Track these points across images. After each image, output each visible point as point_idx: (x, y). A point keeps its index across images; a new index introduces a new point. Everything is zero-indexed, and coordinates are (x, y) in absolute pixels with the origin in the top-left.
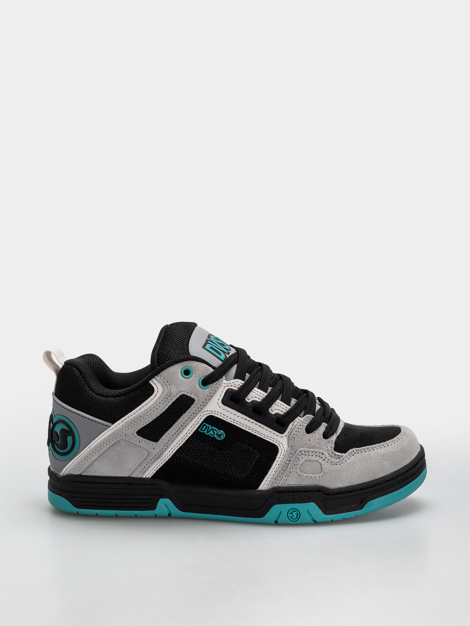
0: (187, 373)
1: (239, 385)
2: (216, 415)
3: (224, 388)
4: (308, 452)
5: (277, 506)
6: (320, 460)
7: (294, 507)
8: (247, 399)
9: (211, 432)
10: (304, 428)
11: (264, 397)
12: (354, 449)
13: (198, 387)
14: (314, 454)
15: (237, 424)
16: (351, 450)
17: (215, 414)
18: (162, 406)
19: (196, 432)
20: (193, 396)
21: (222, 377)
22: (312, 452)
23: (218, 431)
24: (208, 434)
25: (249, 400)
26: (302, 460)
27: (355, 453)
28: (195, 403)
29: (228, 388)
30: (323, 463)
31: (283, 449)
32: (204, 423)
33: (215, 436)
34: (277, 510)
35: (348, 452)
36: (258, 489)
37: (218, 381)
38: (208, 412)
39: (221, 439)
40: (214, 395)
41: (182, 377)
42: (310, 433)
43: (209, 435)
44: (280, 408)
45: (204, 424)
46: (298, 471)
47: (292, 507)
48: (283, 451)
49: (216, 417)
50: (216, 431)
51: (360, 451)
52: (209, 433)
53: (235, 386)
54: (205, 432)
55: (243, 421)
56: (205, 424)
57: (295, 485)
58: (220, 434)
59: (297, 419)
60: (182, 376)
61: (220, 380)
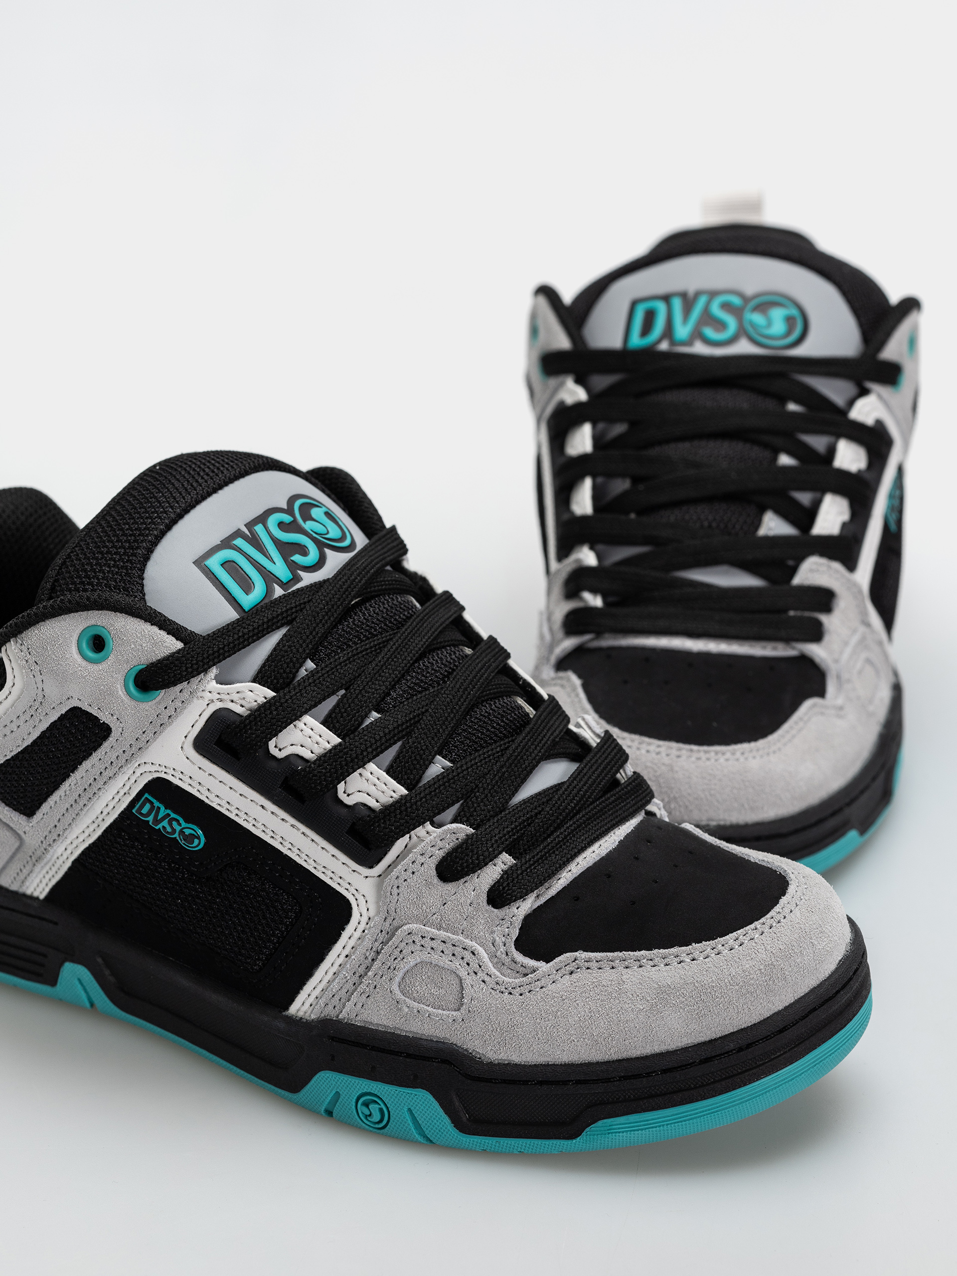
0: (98, 644)
1: (256, 701)
2: (176, 781)
3: (208, 705)
4: (432, 939)
5: (328, 1075)
6: (463, 973)
7: (372, 1089)
8: (276, 747)
9: (165, 823)
10: (432, 864)
11: (329, 747)
12: (578, 954)
13: (120, 693)
14: (449, 949)
15: (237, 815)
16: (567, 956)
17: (173, 775)
18: (26, 728)
19: (126, 814)
20: (104, 717)
21: (206, 671)
22: (444, 942)
23: (184, 824)
24: (157, 828)
25: (280, 750)
26: (411, 961)
27: (576, 967)
28: (112, 739)
29: (219, 705)
30: (468, 981)
31: (364, 912)
32: (146, 795)
33: (176, 835)
34: (328, 1086)
35: (557, 960)
36: (286, 1013)
37: (188, 683)
38: (153, 766)
39: (194, 849)
40: (170, 724)
41: (80, 656)
42: (451, 881)
43: (159, 829)
44: (372, 789)
45: (146, 798)
46: (395, 987)
47: (367, 1089)
48: (364, 919)
49: (177, 787)
50: (180, 824)
51: (596, 964)
52: (160, 826)
53: (244, 703)
54: (150, 819)
55: (255, 811)
56: (150, 798)
57: (385, 1026)
58: (191, 834)
59: (420, 831)
60: (80, 652)
61: (195, 681)
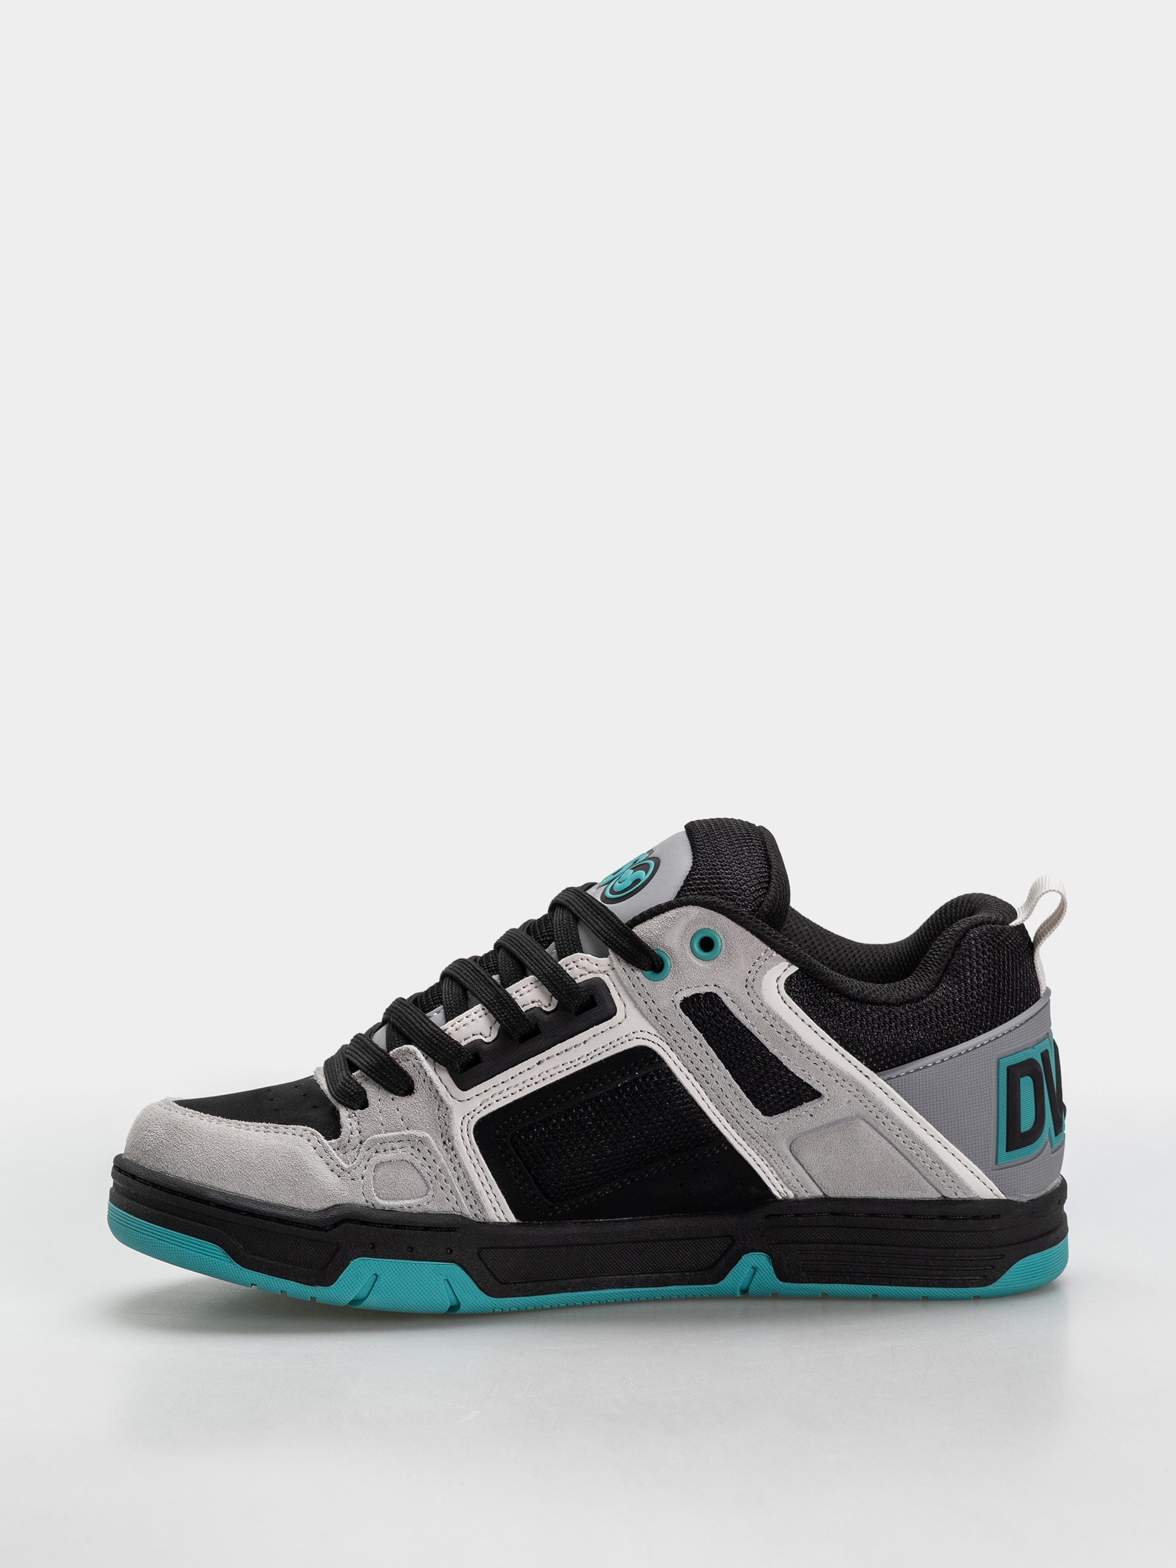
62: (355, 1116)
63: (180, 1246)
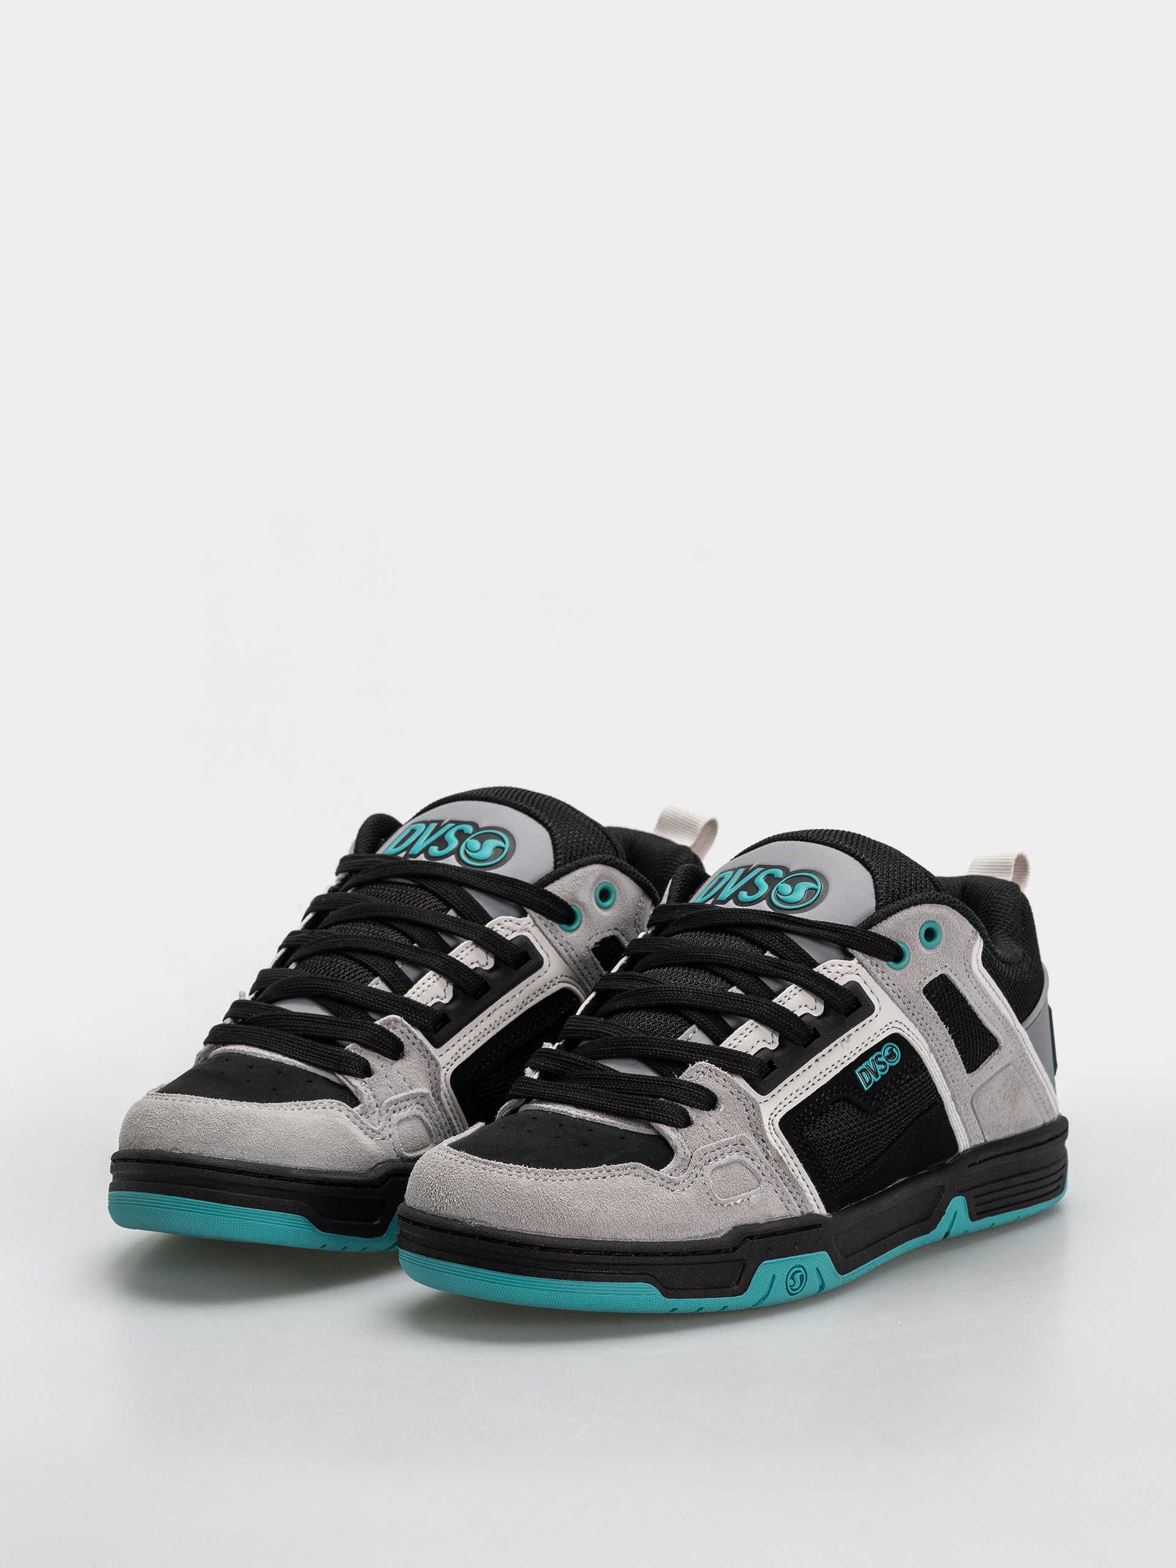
62: (366, 1083)
63: (268, 1222)
